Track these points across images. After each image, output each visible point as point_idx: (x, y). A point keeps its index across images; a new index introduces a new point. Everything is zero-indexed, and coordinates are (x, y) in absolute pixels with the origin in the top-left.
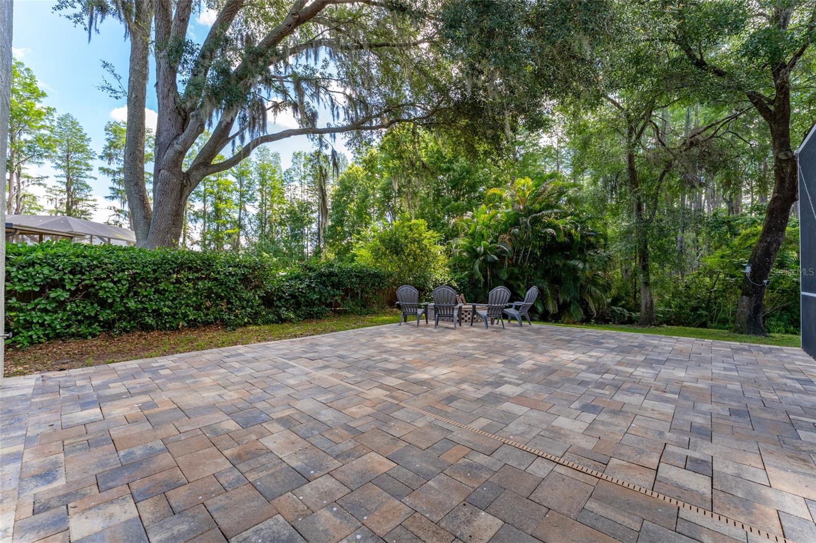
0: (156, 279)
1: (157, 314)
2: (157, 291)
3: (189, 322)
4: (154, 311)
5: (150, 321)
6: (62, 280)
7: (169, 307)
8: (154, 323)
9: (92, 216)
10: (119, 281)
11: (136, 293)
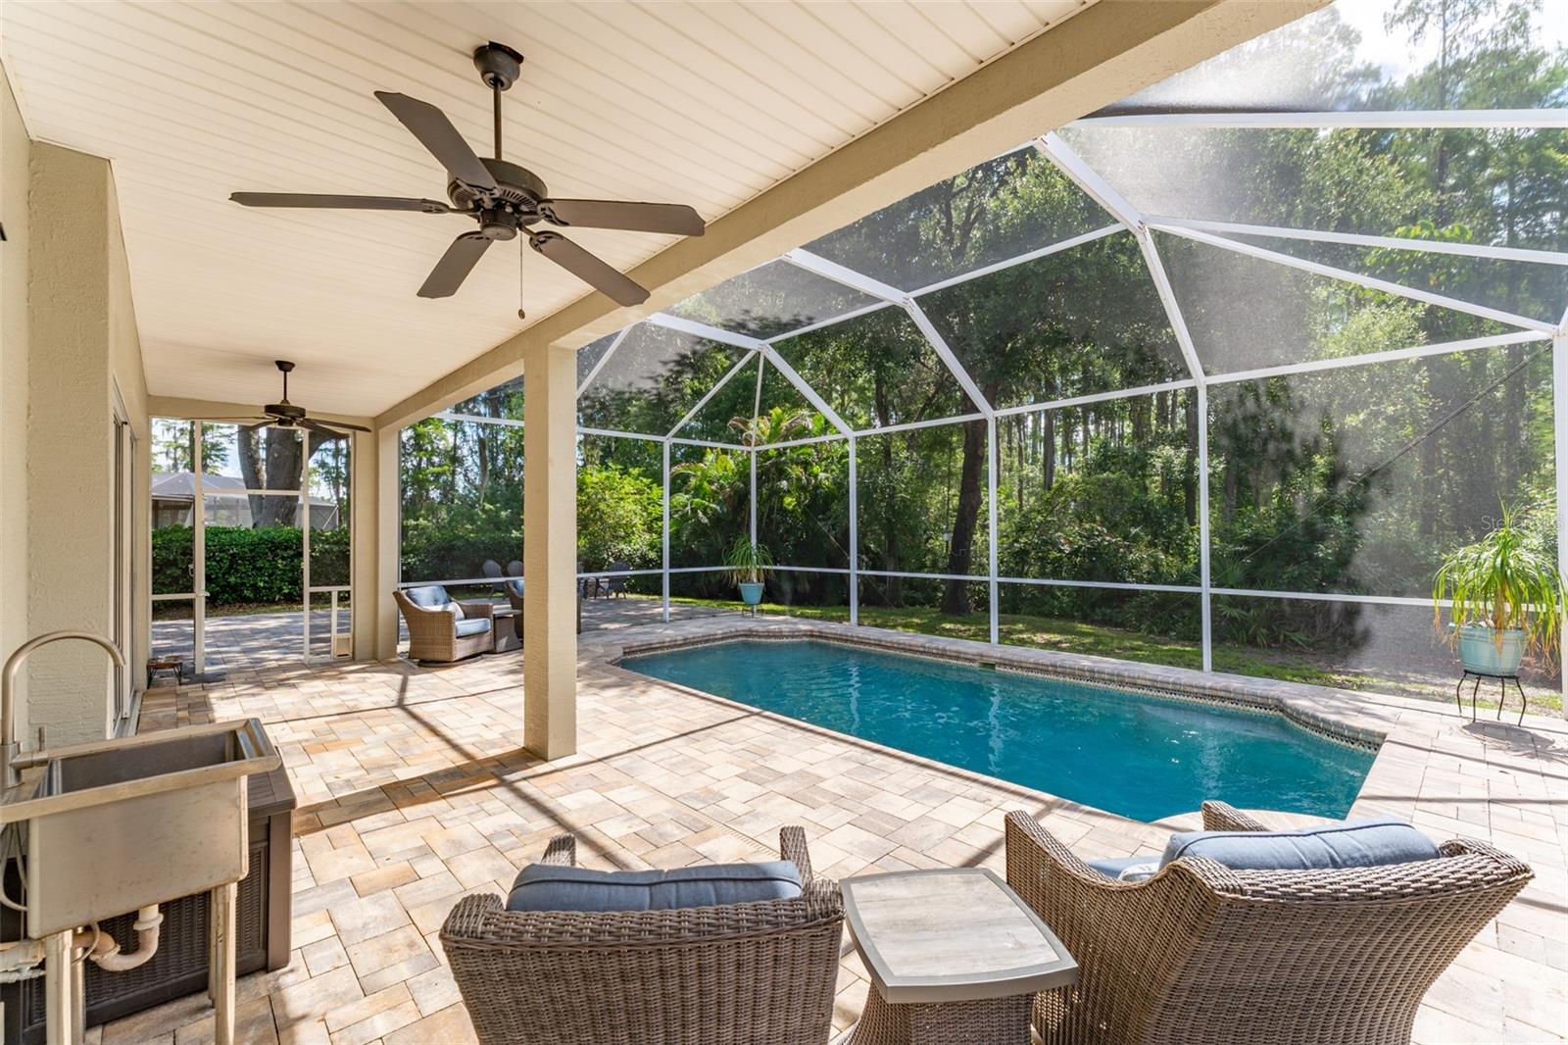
0: (253, 557)
1: (255, 587)
2: (254, 568)
3: (285, 595)
4: (252, 585)
5: (247, 593)
6: (175, 560)
7: (265, 582)
8: (252, 596)
9: (227, 452)
10: (221, 560)
11: (237, 571)
